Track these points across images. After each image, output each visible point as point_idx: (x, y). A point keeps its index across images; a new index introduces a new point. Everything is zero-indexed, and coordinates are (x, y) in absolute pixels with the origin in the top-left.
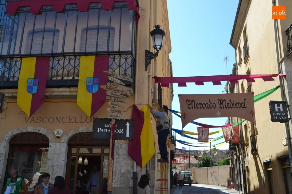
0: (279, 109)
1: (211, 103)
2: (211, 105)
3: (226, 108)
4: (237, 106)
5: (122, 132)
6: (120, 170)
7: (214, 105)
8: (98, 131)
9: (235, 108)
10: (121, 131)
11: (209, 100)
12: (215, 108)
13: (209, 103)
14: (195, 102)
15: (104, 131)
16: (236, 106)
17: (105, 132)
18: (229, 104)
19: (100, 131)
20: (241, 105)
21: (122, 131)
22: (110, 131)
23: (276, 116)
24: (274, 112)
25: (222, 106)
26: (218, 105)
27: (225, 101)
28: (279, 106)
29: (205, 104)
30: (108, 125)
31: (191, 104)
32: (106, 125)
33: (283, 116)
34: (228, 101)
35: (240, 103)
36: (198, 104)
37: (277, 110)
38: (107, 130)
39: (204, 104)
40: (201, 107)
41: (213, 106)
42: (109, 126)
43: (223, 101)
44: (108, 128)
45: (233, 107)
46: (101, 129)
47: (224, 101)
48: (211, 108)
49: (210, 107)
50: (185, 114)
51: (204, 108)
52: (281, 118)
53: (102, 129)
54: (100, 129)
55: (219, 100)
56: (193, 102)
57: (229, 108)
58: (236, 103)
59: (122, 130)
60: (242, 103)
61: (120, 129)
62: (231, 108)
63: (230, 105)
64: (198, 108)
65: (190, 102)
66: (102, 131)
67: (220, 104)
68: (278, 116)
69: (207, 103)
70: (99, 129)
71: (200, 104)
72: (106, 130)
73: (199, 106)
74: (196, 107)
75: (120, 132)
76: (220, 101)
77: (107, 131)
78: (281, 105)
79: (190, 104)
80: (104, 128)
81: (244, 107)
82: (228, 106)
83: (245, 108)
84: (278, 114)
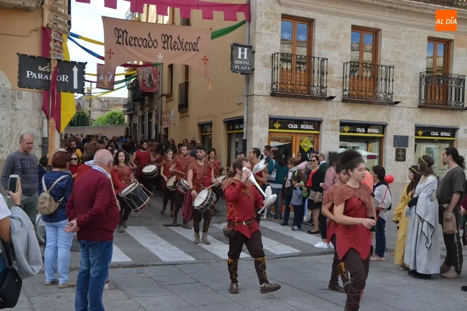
0: (243, 56)
1: (150, 38)
2: (151, 42)
3: (172, 49)
4: (187, 48)
5: (67, 81)
6: (18, 133)
7: (155, 42)
8: (28, 76)
9: (183, 50)
10: (64, 78)
11: (150, 33)
12: (155, 48)
13: (148, 39)
14: (127, 33)
15: (37, 76)
16: (185, 47)
17: (39, 78)
18: (176, 43)
19: (30, 76)
20: (192, 46)
21: (66, 79)
22: (47, 77)
23: (237, 65)
24: (236, 59)
25: (166, 45)
26: (161, 44)
27: (172, 37)
28: (243, 51)
29: (142, 39)
30: (44, 68)
31: (122, 35)
32: (40, 67)
33: (246, 65)
34: (175, 39)
35: (191, 43)
36: (132, 39)
37: (240, 57)
38: (42, 75)
39: (140, 39)
40: (136, 44)
41: (153, 44)
42: (46, 69)
43: (168, 38)
44: (44, 73)
45: (181, 50)
46: (32, 73)
47: (170, 38)
48: (150, 48)
49: (148, 45)
50: (111, 52)
51: (140, 46)
52: (244, 68)
53: (34, 74)
54: (30, 73)
55: (163, 34)
56: (125, 34)
57: (175, 50)
58: (187, 42)
59: (67, 77)
60: (194, 43)
61: (63, 76)
62: (179, 50)
63: (177, 46)
64: (131, 45)
65: (121, 33)
66: (34, 77)
67: (164, 42)
68: (240, 65)
69: (145, 39)
70: (28, 72)
71: (135, 38)
72: (40, 75)
73: (132, 42)
74: (128, 42)
75: (63, 80)
76: (165, 36)
77: (43, 77)
78: (246, 49)
79: (120, 37)
80: (37, 71)
81: (196, 49)
82: (174, 47)
83: (198, 51)
84: (241, 62)
